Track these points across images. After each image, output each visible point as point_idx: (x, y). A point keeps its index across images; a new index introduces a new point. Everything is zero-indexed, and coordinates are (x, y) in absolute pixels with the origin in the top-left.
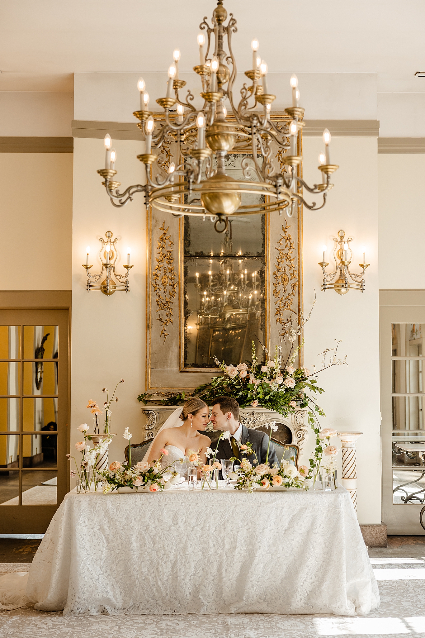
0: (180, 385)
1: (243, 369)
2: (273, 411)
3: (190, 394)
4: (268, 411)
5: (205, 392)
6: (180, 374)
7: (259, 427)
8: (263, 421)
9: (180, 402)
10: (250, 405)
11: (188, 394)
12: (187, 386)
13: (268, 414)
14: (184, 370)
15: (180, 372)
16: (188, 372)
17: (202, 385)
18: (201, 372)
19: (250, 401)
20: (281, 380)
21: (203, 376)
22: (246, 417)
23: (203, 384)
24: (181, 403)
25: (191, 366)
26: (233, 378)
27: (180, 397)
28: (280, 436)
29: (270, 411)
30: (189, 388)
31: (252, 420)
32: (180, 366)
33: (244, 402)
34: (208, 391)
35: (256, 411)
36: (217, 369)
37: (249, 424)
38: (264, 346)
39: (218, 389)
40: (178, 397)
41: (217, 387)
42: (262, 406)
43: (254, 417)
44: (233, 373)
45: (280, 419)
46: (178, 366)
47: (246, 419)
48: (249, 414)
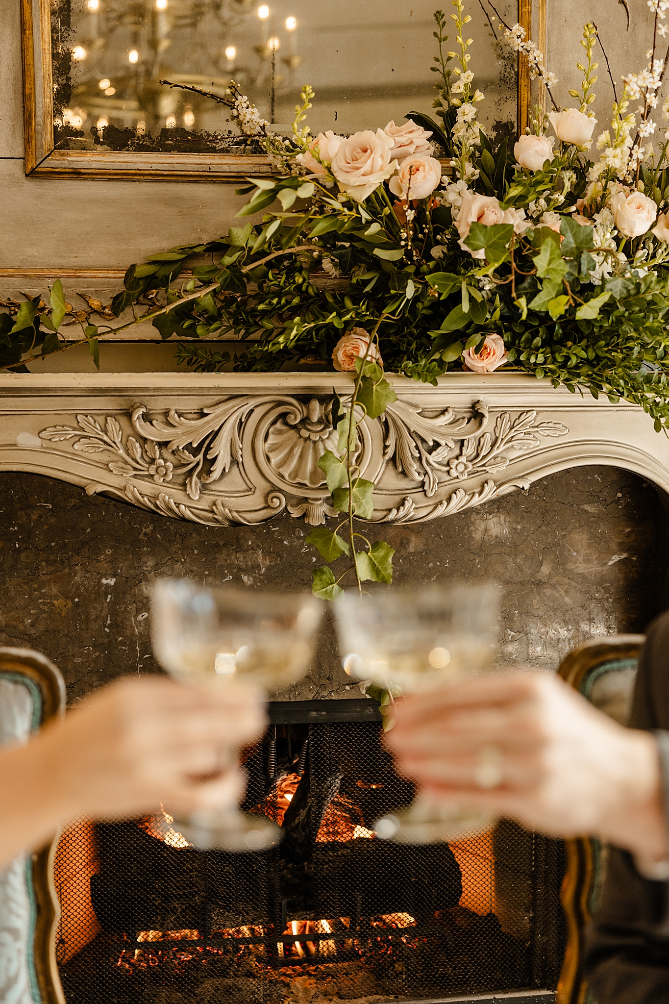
0: (31, 251)
1: (411, 149)
2: (589, 399)
3: (95, 303)
4: (561, 396)
5: (190, 286)
6: (32, 187)
7: (506, 489)
8: (532, 455)
9: (38, 350)
10: (459, 366)
11: (79, 306)
12: (71, 261)
13: (555, 417)
14: (56, 162)
15: (33, 174)
16: (77, 174)
17: (161, 252)
18: (157, 177)
19: (460, 338)
20: (644, 214)
21: (169, 201)
22: (433, 431)
23: (167, 245)
24: (45, 352)
25: (97, 141)
26: (361, 196)
27: (37, 322)
28: (592, 536)
29: (575, 399)
30: (89, 269)
31: (469, 451)
32: (27, 141)
33: (425, 347)
34: (207, 283)
35: (489, 400)
36: (245, 160)
37: (454, 473)
38: (518, 29)
39: (269, 265)
40: (22, 318)
41: (261, 254)
42: (531, 371)
43: (479, 433)
44: (366, 167)
45: (618, 444)
46: (20, 142)
47: (437, 445)
48: (448, 417)
